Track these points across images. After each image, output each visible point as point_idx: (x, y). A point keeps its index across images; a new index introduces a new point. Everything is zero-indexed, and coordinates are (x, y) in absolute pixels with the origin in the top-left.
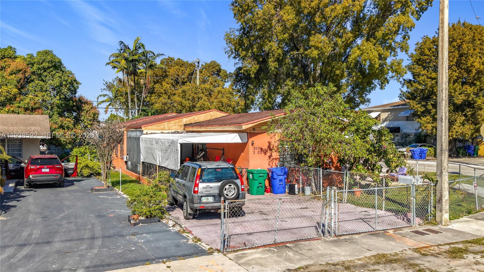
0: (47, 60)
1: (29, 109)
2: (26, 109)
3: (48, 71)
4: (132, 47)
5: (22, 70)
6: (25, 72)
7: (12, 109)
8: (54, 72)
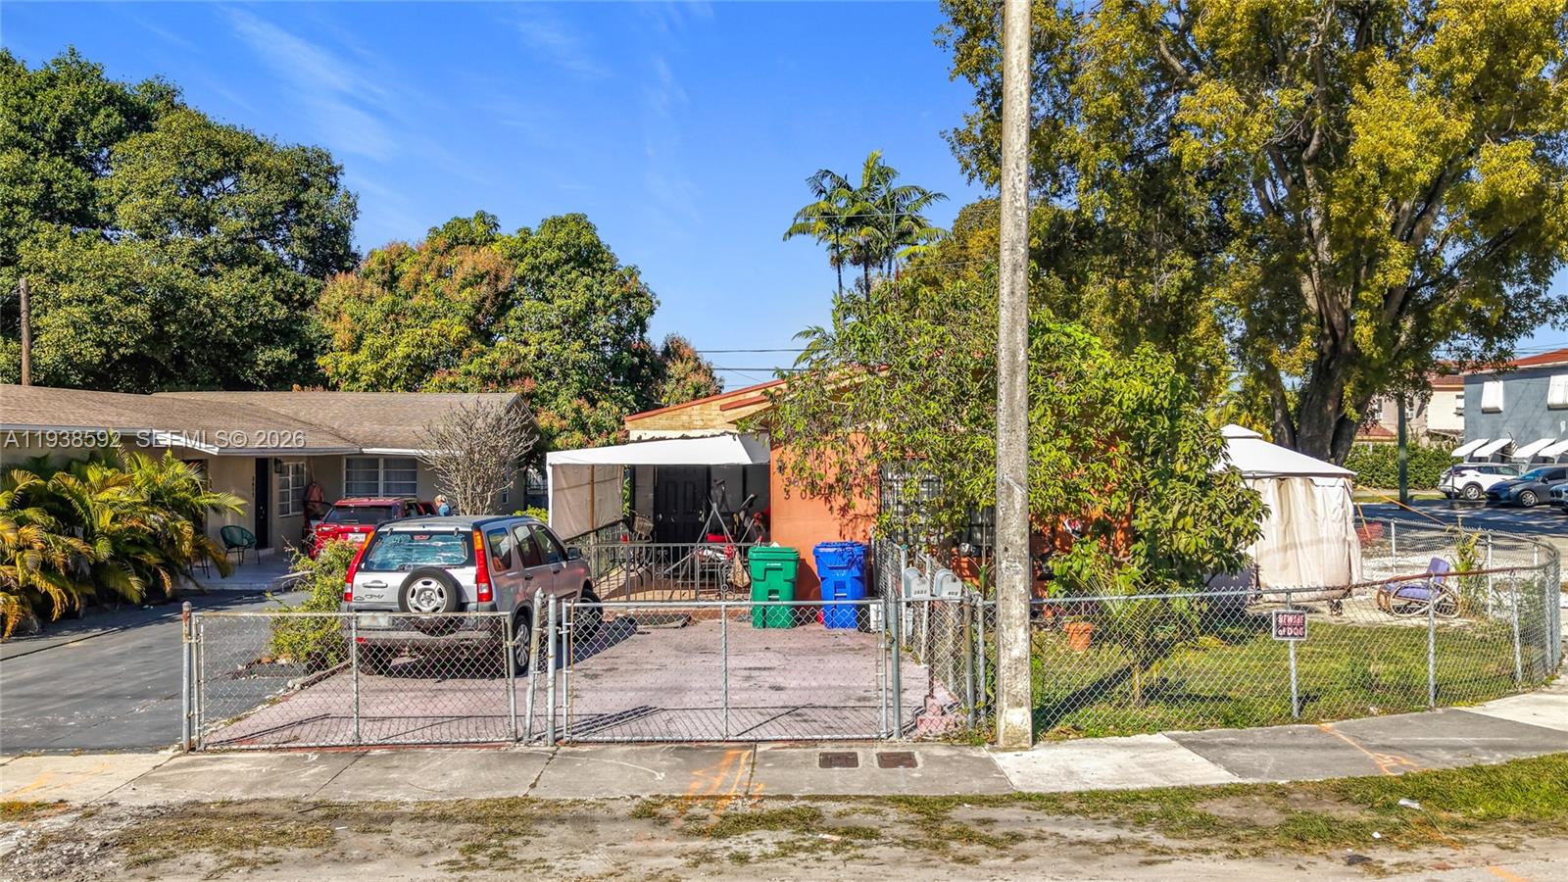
0: (557, 242)
1: (495, 377)
2: (486, 379)
3: (558, 273)
4: (857, 182)
5: (488, 273)
6: (497, 278)
7: (450, 379)
8: (574, 275)
